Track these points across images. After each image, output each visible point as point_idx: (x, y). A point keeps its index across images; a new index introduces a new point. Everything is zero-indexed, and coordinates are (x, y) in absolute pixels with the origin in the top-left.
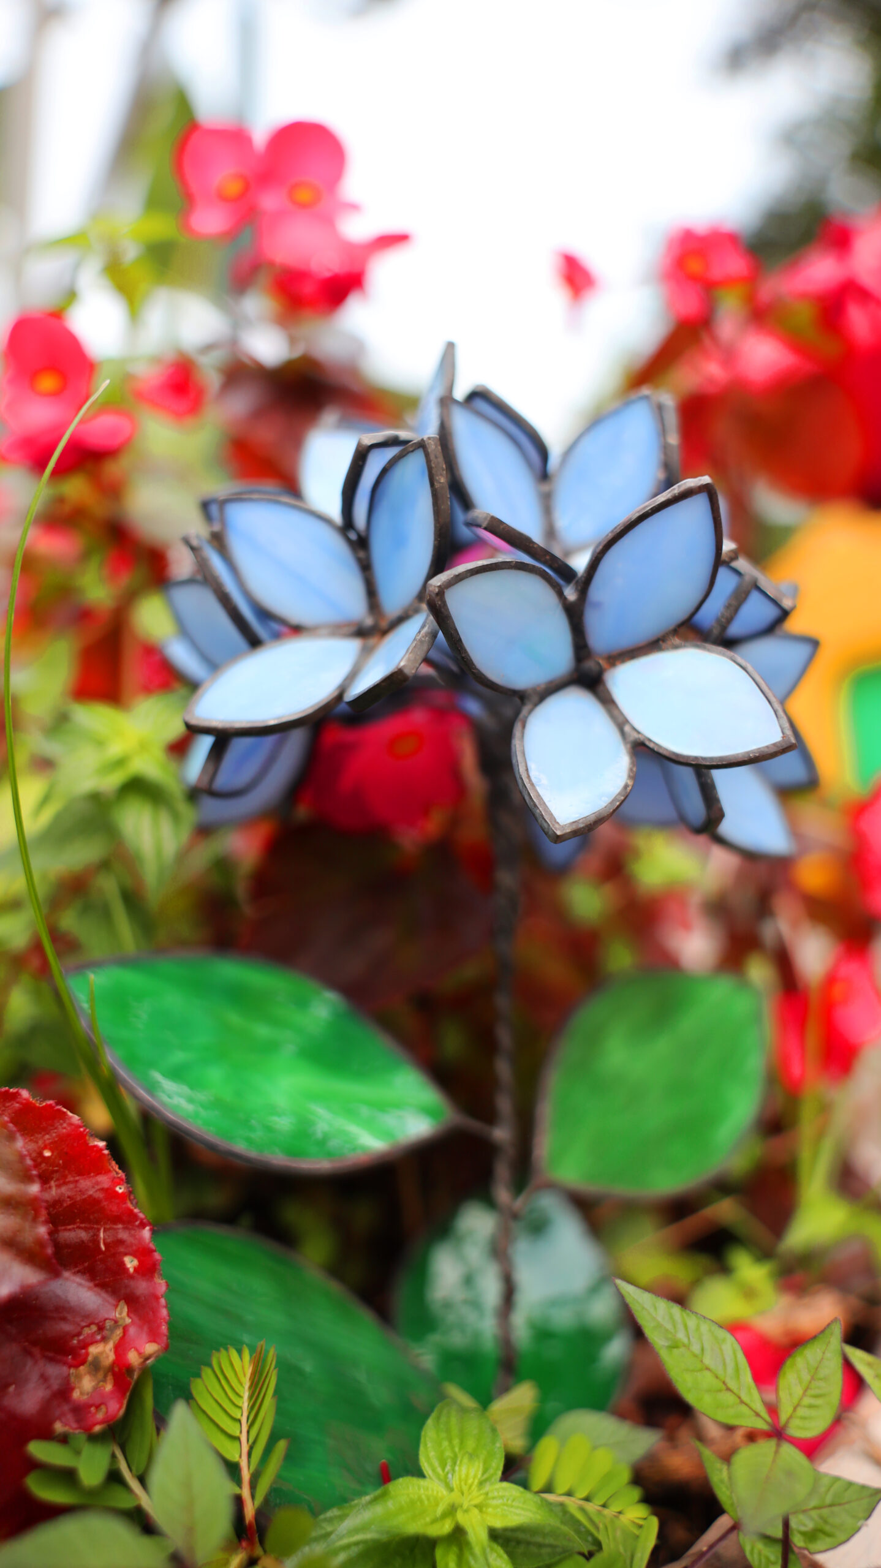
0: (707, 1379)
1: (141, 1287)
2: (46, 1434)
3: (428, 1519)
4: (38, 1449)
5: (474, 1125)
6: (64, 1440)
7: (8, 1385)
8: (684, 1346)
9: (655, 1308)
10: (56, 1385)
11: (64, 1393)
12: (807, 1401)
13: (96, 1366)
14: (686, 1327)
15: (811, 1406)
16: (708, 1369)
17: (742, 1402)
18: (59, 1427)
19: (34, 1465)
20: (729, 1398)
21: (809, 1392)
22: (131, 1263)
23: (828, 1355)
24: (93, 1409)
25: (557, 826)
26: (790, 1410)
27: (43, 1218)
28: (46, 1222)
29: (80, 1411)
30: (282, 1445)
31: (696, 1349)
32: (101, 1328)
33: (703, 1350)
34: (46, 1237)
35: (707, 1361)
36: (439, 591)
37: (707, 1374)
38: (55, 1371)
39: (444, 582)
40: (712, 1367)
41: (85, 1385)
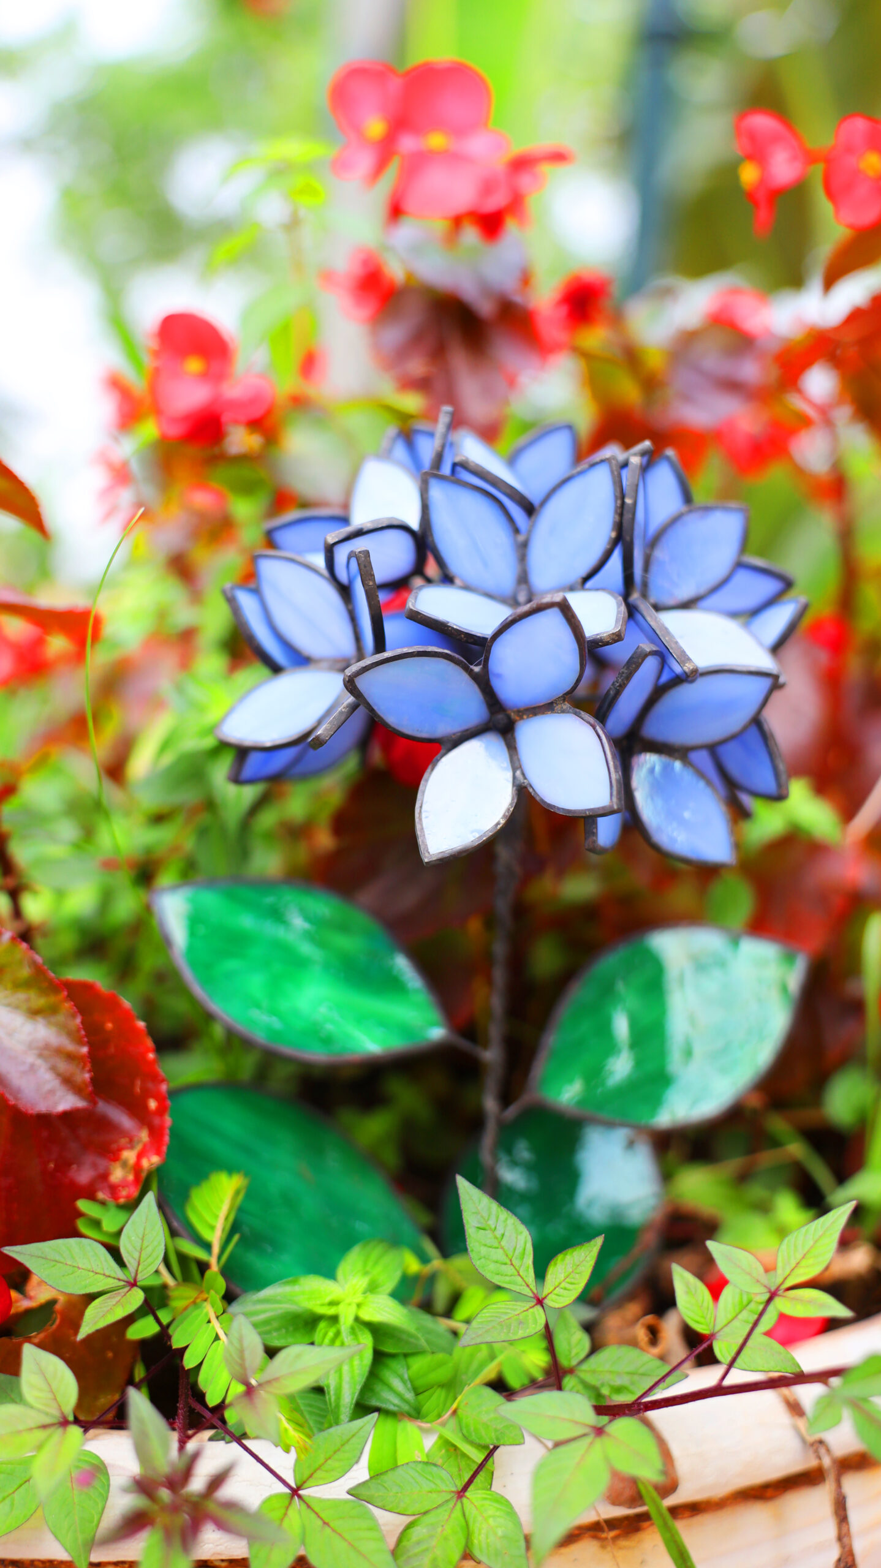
0: (499, 1255)
1: (157, 1121)
2: (91, 1196)
3: (318, 1303)
4: (83, 1205)
5: (464, 1044)
6: (103, 1203)
7: (72, 1164)
8: (491, 1229)
9: (480, 1201)
10: (101, 1170)
11: (104, 1176)
12: (563, 1285)
13: (125, 1165)
14: (498, 1218)
15: (565, 1289)
16: (502, 1248)
17: (519, 1275)
18: (101, 1195)
19: (80, 1214)
20: (511, 1270)
21: (567, 1280)
22: (153, 1104)
23: (588, 1259)
24: (120, 1188)
25: (427, 854)
26: (552, 1289)
27: (87, 1068)
28: (90, 1071)
29: (114, 1190)
30: (236, 1238)
31: (498, 1233)
32: (131, 1140)
33: (503, 1235)
34: (89, 1080)
35: (503, 1243)
36: (349, 679)
37: (501, 1251)
38: (102, 1163)
39: (353, 672)
40: (506, 1248)
41: (118, 1174)
